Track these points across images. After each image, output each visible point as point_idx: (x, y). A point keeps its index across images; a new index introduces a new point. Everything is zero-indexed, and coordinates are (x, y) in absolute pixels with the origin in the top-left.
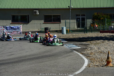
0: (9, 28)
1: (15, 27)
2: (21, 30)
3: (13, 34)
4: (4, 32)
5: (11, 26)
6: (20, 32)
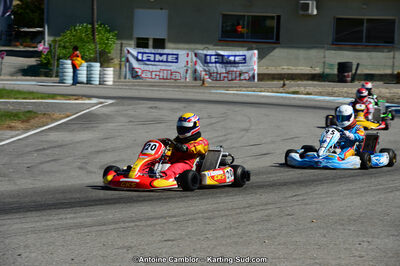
0: (213, 59)
1: (235, 56)
2: (256, 67)
3: (226, 80)
4: (196, 70)
6: (251, 74)
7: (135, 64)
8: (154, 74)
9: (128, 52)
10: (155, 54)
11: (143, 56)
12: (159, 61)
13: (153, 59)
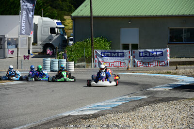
1: (156, 52)
2: (169, 58)
3: (152, 66)
4: (134, 62)
5: (149, 50)
6: (166, 62)
7: (100, 60)
8: (111, 64)
9: (96, 52)
10: (111, 53)
11: (104, 54)
12: (114, 57)
13: (110, 55)
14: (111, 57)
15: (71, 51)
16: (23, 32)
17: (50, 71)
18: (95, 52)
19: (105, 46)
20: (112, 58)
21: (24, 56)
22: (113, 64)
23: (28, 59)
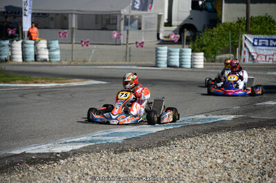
7: (252, 50)
8: (268, 57)
9: (246, 38)
10: (269, 40)
11: (258, 42)
12: (273, 46)
13: (267, 44)
14: (269, 46)
15: (212, 36)
16: (137, 6)
17: (166, 65)
18: (244, 38)
19: (270, 29)
20: (271, 48)
21: (137, 43)
22: (272, 57)
23: (142, 47)
